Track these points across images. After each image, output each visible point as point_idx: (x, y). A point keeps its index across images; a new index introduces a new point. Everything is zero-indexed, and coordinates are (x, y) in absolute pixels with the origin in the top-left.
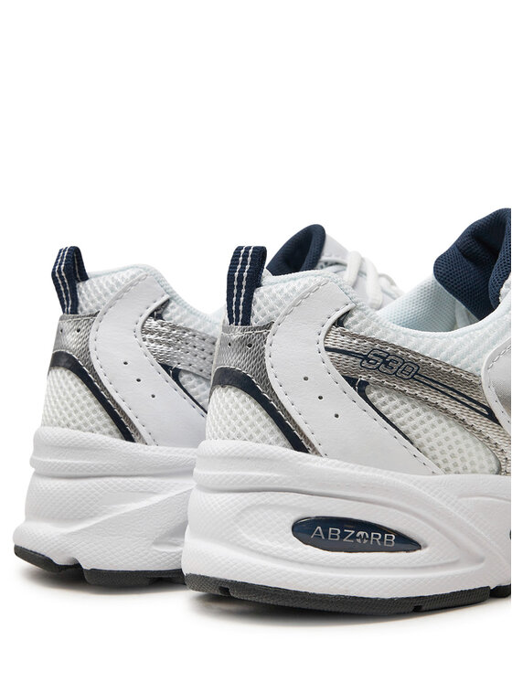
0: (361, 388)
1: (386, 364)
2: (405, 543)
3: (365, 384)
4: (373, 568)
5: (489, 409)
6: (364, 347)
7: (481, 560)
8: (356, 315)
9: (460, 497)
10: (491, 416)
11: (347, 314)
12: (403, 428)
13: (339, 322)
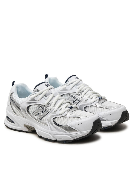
2: (13, 122)
5: (20, 109)
7: (21, 127)
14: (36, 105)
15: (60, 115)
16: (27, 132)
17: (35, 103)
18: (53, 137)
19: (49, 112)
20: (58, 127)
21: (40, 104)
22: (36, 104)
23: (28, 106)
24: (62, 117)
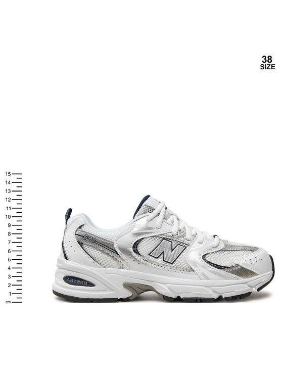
0: (81, 244)
1: (88, 238)
2: (90, 284)
3: (82, 243)
4: (80, 290)
5: (116, 251)
6: (83, 234)
7: (113, 291)
8: (85, 225)
9: (107, 274)
10: (117, 253)
11: (83, 225)
12: (91, 255)
13: (80, 227)
14: (153, 237)
15: (215, 248)
16: (127, 300)
17: (151, 233)
18: (214, 291)
19: (186, 246)
20: (220, 270)
21: (161, 235)
22: (153, 235)
23: (136, 240)
24: (218, 251)
